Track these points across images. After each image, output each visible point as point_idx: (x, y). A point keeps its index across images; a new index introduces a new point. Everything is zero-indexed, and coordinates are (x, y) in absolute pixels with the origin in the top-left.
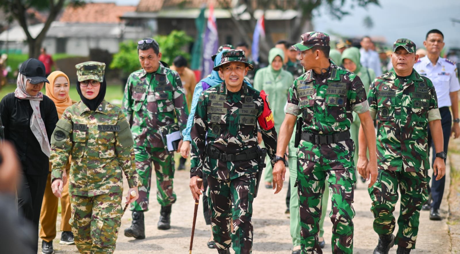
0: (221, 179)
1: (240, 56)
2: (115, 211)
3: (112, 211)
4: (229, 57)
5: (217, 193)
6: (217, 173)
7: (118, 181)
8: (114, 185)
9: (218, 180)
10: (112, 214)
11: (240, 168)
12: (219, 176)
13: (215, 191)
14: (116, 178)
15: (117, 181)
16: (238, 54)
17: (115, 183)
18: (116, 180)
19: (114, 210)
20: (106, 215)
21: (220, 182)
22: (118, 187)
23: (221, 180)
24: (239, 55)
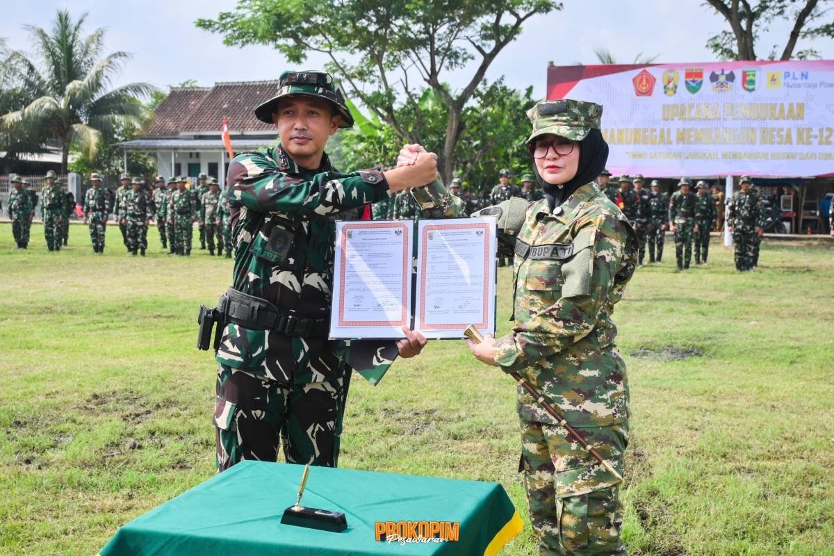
0: (273, 378)
1: (318, 86)
2: (586, 477)
3: (577, 479)
4: (293, 84)
5: (258, 416)
6: (264, 363)
7: (586, 399)
8: (572, 408)
9: (263, 383)
10: (578, 487)
11: (320, 359)
12: (267, 371)
13: (253, 412)
14: (578, 391)
15: (582, 398)
16: (314, 80)
17: (574, 403)
18: (578, 397)
19: (583, 476)
20: (565, 490)
21: (268, 387)
22: (584, 415)
23: (270, 381)
24: (315, 82)
